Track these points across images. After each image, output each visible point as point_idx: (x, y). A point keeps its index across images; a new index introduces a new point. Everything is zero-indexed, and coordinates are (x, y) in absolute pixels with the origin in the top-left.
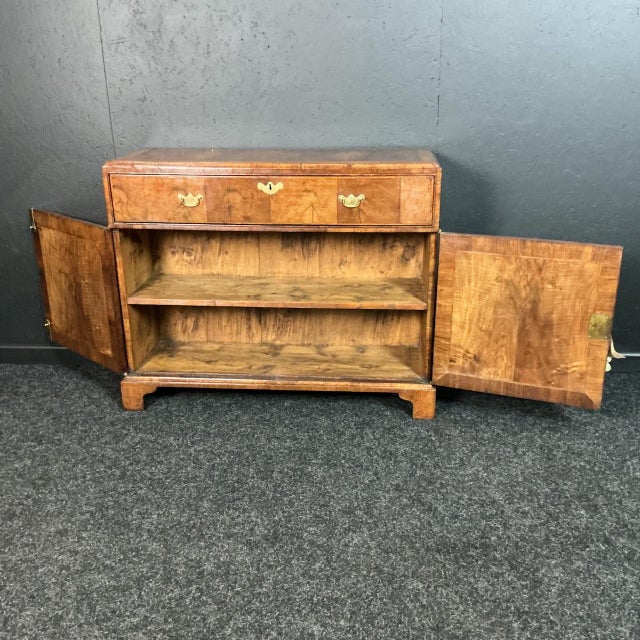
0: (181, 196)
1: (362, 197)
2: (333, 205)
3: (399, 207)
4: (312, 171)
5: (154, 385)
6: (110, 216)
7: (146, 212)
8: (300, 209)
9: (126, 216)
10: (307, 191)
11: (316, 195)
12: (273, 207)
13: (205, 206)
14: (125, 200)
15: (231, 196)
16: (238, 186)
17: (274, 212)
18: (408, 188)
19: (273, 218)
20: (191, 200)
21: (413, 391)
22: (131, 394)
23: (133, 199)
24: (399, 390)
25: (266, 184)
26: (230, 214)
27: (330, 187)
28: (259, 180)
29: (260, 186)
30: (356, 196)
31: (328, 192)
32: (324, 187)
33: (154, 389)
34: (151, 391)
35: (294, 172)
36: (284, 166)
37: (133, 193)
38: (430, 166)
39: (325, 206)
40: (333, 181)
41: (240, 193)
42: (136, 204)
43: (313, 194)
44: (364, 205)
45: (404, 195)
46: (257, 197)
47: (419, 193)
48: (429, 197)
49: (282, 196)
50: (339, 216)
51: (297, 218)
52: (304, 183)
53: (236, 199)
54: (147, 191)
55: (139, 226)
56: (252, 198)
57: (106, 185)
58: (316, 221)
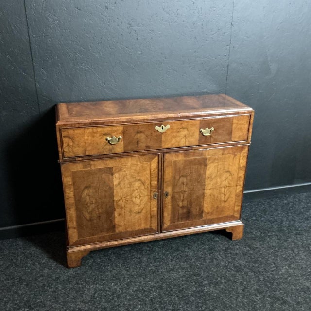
0: (108, 138)
1: (213, 129)
2: (197, 135)
3: (231, 133)
4: (186, 117)
5: (88, 250)
6: (60, 155)
7: (85, 150)
8: (178, 139)
9: (71, 154)
10: (183, 128)
11: (188, 130)
12: (163, 139)
13: (123, 142)
14: (71, 144)
15: (139, 135)
16: (143, 129)
17: (164, 142)
18: (237, 122)
19: (163, 145)
20: (114, 140)
21: (233, 227)
22: (73, 257)
23: (77, 143)
24: (226, 228)
25: (160, 127)
26: (138, 146)
27: (196, 125)
28: (156, 125)
29: (157, 128)
30: (209, 128)
31: (194, 128)
32: (193, 125)
33: (88, 253)
34: (85, 254)
35: (176, 119)
36: (170, 115)
37: (77, 139)
39: (192, 136)
40: (198, 122)
41: (144, 133)
42: (78, 146)
43: (186, 130)
44: (213, 133)
45: (234, 126)
46: (154, 134)
47: (242, 124)
48: (247, 126)
49: (168, 133)
50: (200, 141)
51: (176, 144)
52: (181, 124)
53: (142, 137)
54: (86, 138)
55: (80, 159)
56: (152, 135)
57: (58, 136)
58: (187, 144)
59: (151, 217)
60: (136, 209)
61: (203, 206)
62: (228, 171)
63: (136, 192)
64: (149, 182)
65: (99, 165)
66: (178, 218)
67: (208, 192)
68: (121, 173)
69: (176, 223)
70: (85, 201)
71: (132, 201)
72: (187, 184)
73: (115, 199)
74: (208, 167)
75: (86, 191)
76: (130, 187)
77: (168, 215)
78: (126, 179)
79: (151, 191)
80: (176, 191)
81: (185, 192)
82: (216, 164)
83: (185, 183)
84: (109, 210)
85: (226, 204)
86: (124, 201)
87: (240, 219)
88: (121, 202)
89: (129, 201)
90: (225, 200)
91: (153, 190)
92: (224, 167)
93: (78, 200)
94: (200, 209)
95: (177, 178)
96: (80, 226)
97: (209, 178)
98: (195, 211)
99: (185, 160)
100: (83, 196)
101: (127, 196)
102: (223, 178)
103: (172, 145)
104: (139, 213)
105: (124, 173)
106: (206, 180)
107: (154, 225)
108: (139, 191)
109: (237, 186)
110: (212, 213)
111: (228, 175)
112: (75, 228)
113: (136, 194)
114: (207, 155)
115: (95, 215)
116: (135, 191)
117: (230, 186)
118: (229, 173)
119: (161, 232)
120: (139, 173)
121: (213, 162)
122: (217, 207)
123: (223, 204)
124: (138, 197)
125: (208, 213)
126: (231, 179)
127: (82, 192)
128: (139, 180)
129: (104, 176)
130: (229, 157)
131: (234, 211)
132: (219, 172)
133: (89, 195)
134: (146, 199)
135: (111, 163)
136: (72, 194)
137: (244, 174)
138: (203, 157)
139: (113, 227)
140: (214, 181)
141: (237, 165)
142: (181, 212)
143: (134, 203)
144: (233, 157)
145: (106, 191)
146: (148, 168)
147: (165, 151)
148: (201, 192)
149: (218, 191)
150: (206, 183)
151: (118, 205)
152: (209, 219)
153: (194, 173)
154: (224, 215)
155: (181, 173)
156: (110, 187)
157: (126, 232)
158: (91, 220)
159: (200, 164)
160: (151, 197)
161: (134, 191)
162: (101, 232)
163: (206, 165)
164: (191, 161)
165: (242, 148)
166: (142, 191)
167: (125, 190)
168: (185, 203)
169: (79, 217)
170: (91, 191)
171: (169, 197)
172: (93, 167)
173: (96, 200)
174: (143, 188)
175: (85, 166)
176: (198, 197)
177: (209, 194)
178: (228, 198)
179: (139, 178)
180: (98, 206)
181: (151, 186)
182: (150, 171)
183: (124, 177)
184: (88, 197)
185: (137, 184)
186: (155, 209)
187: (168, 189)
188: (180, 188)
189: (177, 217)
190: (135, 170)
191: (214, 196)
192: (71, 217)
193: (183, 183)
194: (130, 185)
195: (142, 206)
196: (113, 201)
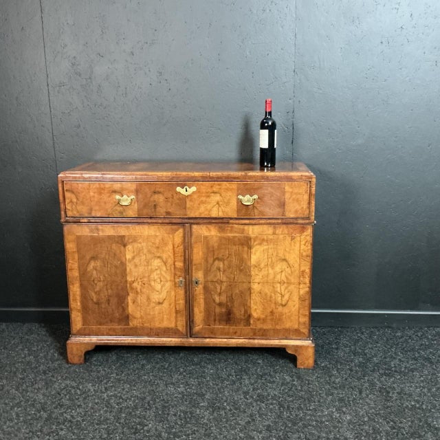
0: (118, 197)
1: (256, 197)
2: (234, 203)
3: (284, 205)
4: (218, 178)
5: (93, 343)
6: (63, 213)
7: (91, 210)
8: (209, 207)
9: (75, 212)
10: (214, 192)
11: (221, 195)
12: (189, 204)
13: (136, 205)
14: (75, 200)
15: (156, 196)
16: (162, 190)
17: (189, 208)
18: (291, 190)
19: (189, 213)
20: (126, 200)
21: (297, 346)
22: (75, 351)
23: (81, 200)
24: (286, 346)
25: (183, 188)
26: (155, 211)
27: (231, 190)
28: (178, 185)
29: (179, 189)
30: (251, 196)
31: (229, 193)
32: (227, 189)
33: (93, 347)
34: (90, 348)
35: (205, 179)
36: (196, 174)
37: (82, 195)
38: (307, 174)
39: (228, 203)
40: (234, 185)
41: (163, 194)
42: (83, 203)
43: (218, 195)
44: (258, 202)
45: (287, 196)
46: (176, 197)
47: (299, 194)
48: (306, 197)
49: (195, 196)
50: (238, 211)
51: (207, 213)
52: (212, 187)
53: (160, 199)
54: (92, 194)
55: (86, 220)
56: (173, 198)
57: (60, 189)
58: (221, 215)
59: (177, 312)
60: (156, 297)
61: (250, 307)
62: (285, 260)
63: (155, 273)
64: (172, 262)
65: (108, 231)
66: (215, 320)
67: (256, 287)
68: (136, 245)
69: (212, 326)
70: (91, 276)
71: (150, 285)
72: (224, 271)
73: (129, 279)
74: (253, 250)
75: (92, 264)
76: (148, 266)
77: (200, 313)
78: (141, 254)
79: (175, 274)
80: (209, 279)
81: (222, 282)
82: (265, 247)
83: (222, 270)
84: (121, 293)
85: (285, 310)
86: (140, 283)
87: (309, 337)
88: (135, 285)
89: (146, 285)
90: (284, 303)
91: (179, 273)
92: (277, 253)
93: (83, 274)
94: (246, 311)
95: (211, 260)
96: (85, 309)
97: (256, 266)
98: (238, 313)
99: (219, 237)
100: (88, 270)
101: (144, 277)
102: (278, 269)
103: (201, 214)
104: (159, 303)
105: (139, 245)
106: (252, 269)
107: (181, 325)
108: (158, 272)
109: (300, 284)
110: (264, 320)
111: (284, 265)
112: (79, 311)
113: (155, 276)
114: (250, 233)
115: (103, 296)
116: (154, 271)
117: (289, 283)
118: (285, 263)
119: (191, 337)
120: (158, 248)
121: (260, 244)
122: (272, 312)
123: (280, 309)
124: (159, 280)
125: (259, 319)
126: (290, 272)
127: (88, 264)
128: (159, 257)
129: (114, 246)
130: (284, 239)
131: (299, 323)
132: (270, 260)
133: (96, 270)
134: (168, 285)
135: (122, 230)
136: (76, 266)
137: (309, 267)
138: (245, 235)
139: (126, 318)
140: (264, 272)
141: (297, 252)
142: (218, 310)
143: (153, 289)
144: (290, 240)
145: (116, 267)
146: (170, 243)
147: (192, 221)
148: (245, 286)
149: (272, 288)
150: (253, 273)
151: (132, 289)
152: (260, 329)
153: (234, 257)
154: (283, 327)
155: (216, 254)
156: (122, 262)
157: (143, 328)
158: (98, 303)
159: (242, 244)
160: (175, 284)
161: (152, 271)
162: (111, 321)
163: (250, 248)
164: (229, 239)
165: (303, 228)
166: (163, 272)
167: (141, 269)
168: (223, 298)
169: (84, 297)
170: (99, 263)
171: (201, 286)
172: (101, 234)
173: (104, 276)
174: (164, 269)
175: (91, 231)
176: (242, 292)
177: (259, 290)
178: (288, 301)
179: (158, 255)
180: (107, 285)
181: (175, 268)
182: (174, 247)
183: (139, 251)
184: (95, 272)
185: (156, 263)
186: (182, 302)
187: (199, 275)
188: (215, 276)
189: (212, 318)
190: (153, 243)
191: (266, 294)
192: (74, 295)
193: (219, 269)
194: (148, 263)
195: (164, 295)
196: (126, 281)
